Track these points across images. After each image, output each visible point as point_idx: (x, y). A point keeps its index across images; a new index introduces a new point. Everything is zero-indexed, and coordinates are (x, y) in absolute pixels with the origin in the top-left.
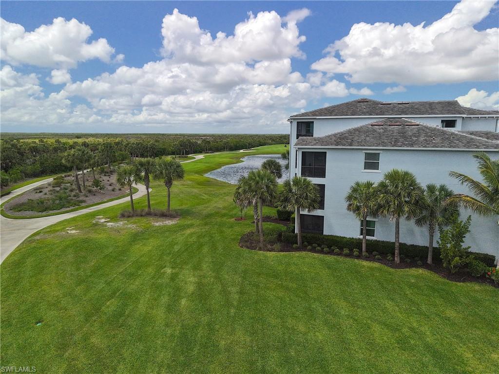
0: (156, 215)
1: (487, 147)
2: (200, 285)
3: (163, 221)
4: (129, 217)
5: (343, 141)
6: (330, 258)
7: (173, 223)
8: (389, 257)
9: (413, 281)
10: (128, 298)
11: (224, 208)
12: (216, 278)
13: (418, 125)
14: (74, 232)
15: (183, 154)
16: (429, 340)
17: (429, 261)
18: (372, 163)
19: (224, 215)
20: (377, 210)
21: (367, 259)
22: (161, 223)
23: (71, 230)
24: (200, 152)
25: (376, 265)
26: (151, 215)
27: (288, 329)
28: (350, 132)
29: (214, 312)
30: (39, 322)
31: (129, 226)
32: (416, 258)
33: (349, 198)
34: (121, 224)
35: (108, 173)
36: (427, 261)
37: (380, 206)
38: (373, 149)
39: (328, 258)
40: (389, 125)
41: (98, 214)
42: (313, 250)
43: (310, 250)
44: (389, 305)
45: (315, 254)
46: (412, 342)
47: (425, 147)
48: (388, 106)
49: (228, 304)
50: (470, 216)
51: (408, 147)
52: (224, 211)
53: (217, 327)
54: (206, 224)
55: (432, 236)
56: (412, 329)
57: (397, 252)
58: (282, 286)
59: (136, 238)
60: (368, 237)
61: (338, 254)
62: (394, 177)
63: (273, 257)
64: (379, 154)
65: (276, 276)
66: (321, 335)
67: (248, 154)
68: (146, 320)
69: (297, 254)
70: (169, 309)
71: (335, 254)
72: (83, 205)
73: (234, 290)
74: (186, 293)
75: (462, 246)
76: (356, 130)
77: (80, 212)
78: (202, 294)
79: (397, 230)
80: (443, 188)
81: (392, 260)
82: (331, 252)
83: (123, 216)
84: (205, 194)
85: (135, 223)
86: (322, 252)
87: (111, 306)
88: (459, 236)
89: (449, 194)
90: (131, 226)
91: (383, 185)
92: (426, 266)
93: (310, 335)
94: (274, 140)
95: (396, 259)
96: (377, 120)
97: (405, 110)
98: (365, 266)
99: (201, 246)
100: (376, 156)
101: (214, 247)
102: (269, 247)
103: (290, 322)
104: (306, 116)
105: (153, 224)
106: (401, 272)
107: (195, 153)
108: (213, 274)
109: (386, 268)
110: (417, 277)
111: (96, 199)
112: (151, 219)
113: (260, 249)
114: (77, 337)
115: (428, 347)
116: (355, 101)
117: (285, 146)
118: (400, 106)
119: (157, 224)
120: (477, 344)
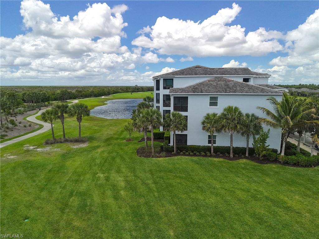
0: (71, 141)
1: (272, 93)
2: (127, 181)
3: (78, 145)
4: (52, 144)
5: (196, 90)
6: (195, 158)
7: (86, 145)
8: (227, 155)
9: (243, 166)
10: (83, 195)
11: (114, 134)
12: (135, 176)
13: (233, 81)
14: (12, 157)
15: (64, 100)
16: (266, 194)
17: (247, 155)
18: (214, 102)
19: (117, 139)
20: (221, 129)
21: (215, 157)
22: (78, 147)
23: (9, 156)
24: (75, 98)
25: (221, 160)
26: (67, 141)
27: (193, 199)
28: (197, 85)
29: (146, 196)
30: (26, 219)
31: (55, 150)
32: (241, 154)
33: (203, 123)
34: (48, 149)
35: (13, 114)
36: (245, 155)
37: (223, 126)
38: (214, 94)
39: (194, 158)
40: (218, 81)
41: (24, 144)
42: (184, 154)
43: (182, 155)
44: (238, 180)
45: (186, 157)
46: (259, 196)
47: (242, 93)
48: (213, 70)
49: (150, 190)
50: (269, 129)
51: (233, 93)
52: (116, 136)
53: (152, 204)
54: (109, 145)
55: (248, 141)
56: (255, 190)
57: (231, 151)
58: (176, 176)
59: (65, 156)
60: (214, 145)
61: (199, 156)
62: (229, 110)
63: (163, 161)
64: (217, 97)
65: (170, 171)
66: (212, 200)
67: (108, 99)
68: (104, 206)
69: (176, 157)
70: (116, 198)
71: (197, 156)
72: (6, 138)
73: (150, 182)
74: (121, 187)
75: (265, 145)
76: (201, 84)
77: (7, 143)
78: (131, 187)
79: (231, 139)
80: (253, 115)
81: (228, 156)
82: (195, 155)
83: (47, 143)
84: (95, 126)
85: (58, 147)
86: (189, 155)
87: (75, 201)
88: (263, 140)
89: (257, 118)
90: (57, 150)
91: (223, 114)
92: (246, 158)
93: (207, 201)
94: (122, 90)
95: (231, 155)
96: (210, 78)
97: (223, 72)
98: (215, 161)
99: (113, 159)
100: (216, 98)
101: (123, 159)
102: (157, 155)
103: (193, 196)
104: (168, 75)
105: (71, 147)
106: (235, 162)
107: (70, 99)
108: (132, 175)
109: (227, 161)
110: (244, 164)
111: (15, 133)
112: (69, 144)
113: (153, 157)
114: (62, 223)
115: (267, 198)
116: (193, 67)
117: (131, 94)
118: (220, 70)
119: (75, 147)
120: (287, 193)
